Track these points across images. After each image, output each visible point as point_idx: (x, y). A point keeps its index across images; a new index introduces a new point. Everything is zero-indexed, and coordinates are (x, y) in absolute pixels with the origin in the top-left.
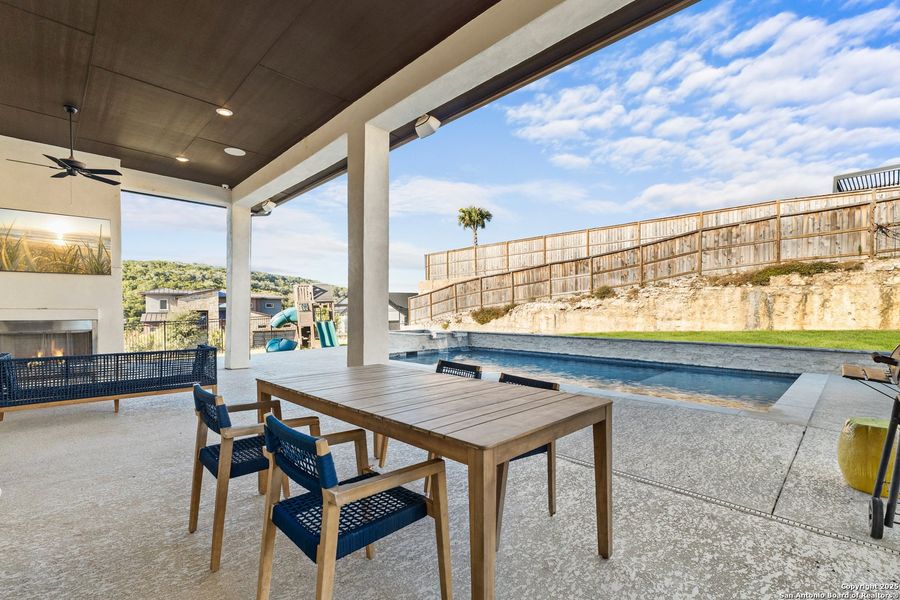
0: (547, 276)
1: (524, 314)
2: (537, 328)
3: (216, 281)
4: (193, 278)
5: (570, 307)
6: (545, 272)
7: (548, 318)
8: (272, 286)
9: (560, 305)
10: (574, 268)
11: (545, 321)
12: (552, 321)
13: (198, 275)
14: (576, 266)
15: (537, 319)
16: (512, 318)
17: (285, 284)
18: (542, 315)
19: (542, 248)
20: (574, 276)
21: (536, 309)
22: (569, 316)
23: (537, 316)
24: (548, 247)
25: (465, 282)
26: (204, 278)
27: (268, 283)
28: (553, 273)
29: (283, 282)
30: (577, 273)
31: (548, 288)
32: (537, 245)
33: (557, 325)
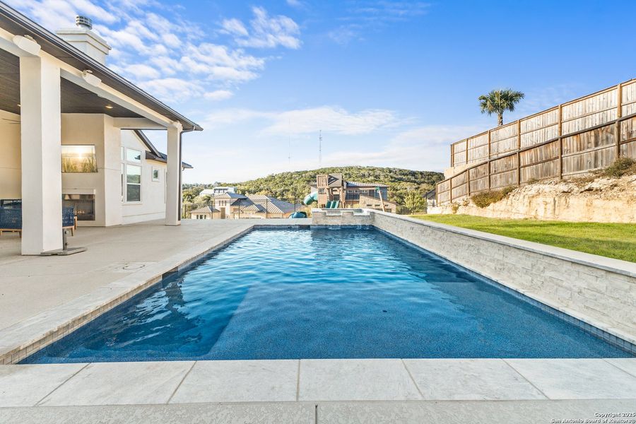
0: (557, 153)
1: (521, 197)
2: (533, 213)
3: (376, 177)
4: (364, 176)
5: (576, 189)
6: (554, 148)
7: (546, 204)
8: (413, 179)
9: (563, 187)
10: (593, 139)
11: (543, 206)
12: (550, 207)
13: (366, 174)
14: (596, 137)
15: (534, 204)
16: (509, 202)
17: (422, 178)
18: (540, 199)
19: (558, 121)
20: (593, 148)
21: (533, 192)
22: (572, 200)
23: (534, 199)
24: (565, 117)
25: (476, 167)
26: (369, 175)
27: (409, 177)
28: (565, 148)
29: (420, 176)
30: (596, 144)
31: (559, 167)
32: (552, 117)
33: (557, 212)
